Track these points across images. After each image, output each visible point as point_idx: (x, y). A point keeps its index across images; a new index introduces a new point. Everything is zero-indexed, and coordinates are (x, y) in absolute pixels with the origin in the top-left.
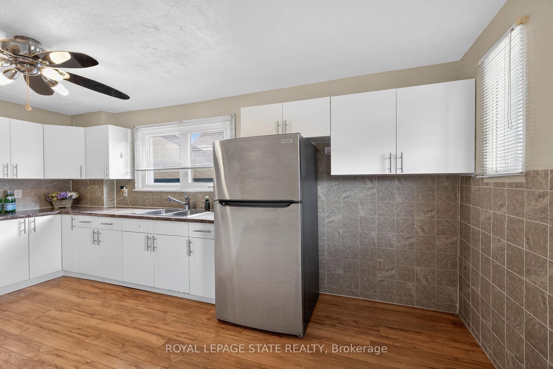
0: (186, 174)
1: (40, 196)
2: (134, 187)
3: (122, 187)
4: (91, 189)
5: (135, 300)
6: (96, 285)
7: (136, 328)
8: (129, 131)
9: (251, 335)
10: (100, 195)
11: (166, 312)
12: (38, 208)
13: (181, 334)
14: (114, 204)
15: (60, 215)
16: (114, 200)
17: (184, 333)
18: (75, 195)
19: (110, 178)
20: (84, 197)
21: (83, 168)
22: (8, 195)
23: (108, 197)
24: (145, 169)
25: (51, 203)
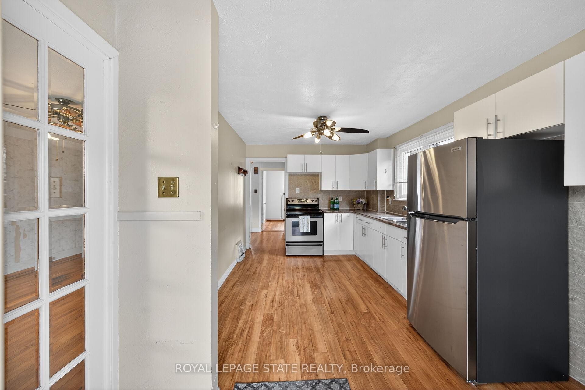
1: (350, 201)
2: (394, 197)
3: (388, 197)
4: (373, 197)
5: (374, 283)
6: (364, 265)
7: (360, 296)
8: (392, 150)
9: (423, 347)
10: (376, 202)
11: (383, 298)
12: (349, 209)
13: (379, 314)
14: (384, 210)
15: (353, 214)
16: (385, 206)
17: (381, 314)
18: (364, 201)
19: (377, 189)
20: (370, 203)
21: (367, 182)
22: (335, 199)
23: (380, 204)
24: (401, 182)
25: (353, 205)
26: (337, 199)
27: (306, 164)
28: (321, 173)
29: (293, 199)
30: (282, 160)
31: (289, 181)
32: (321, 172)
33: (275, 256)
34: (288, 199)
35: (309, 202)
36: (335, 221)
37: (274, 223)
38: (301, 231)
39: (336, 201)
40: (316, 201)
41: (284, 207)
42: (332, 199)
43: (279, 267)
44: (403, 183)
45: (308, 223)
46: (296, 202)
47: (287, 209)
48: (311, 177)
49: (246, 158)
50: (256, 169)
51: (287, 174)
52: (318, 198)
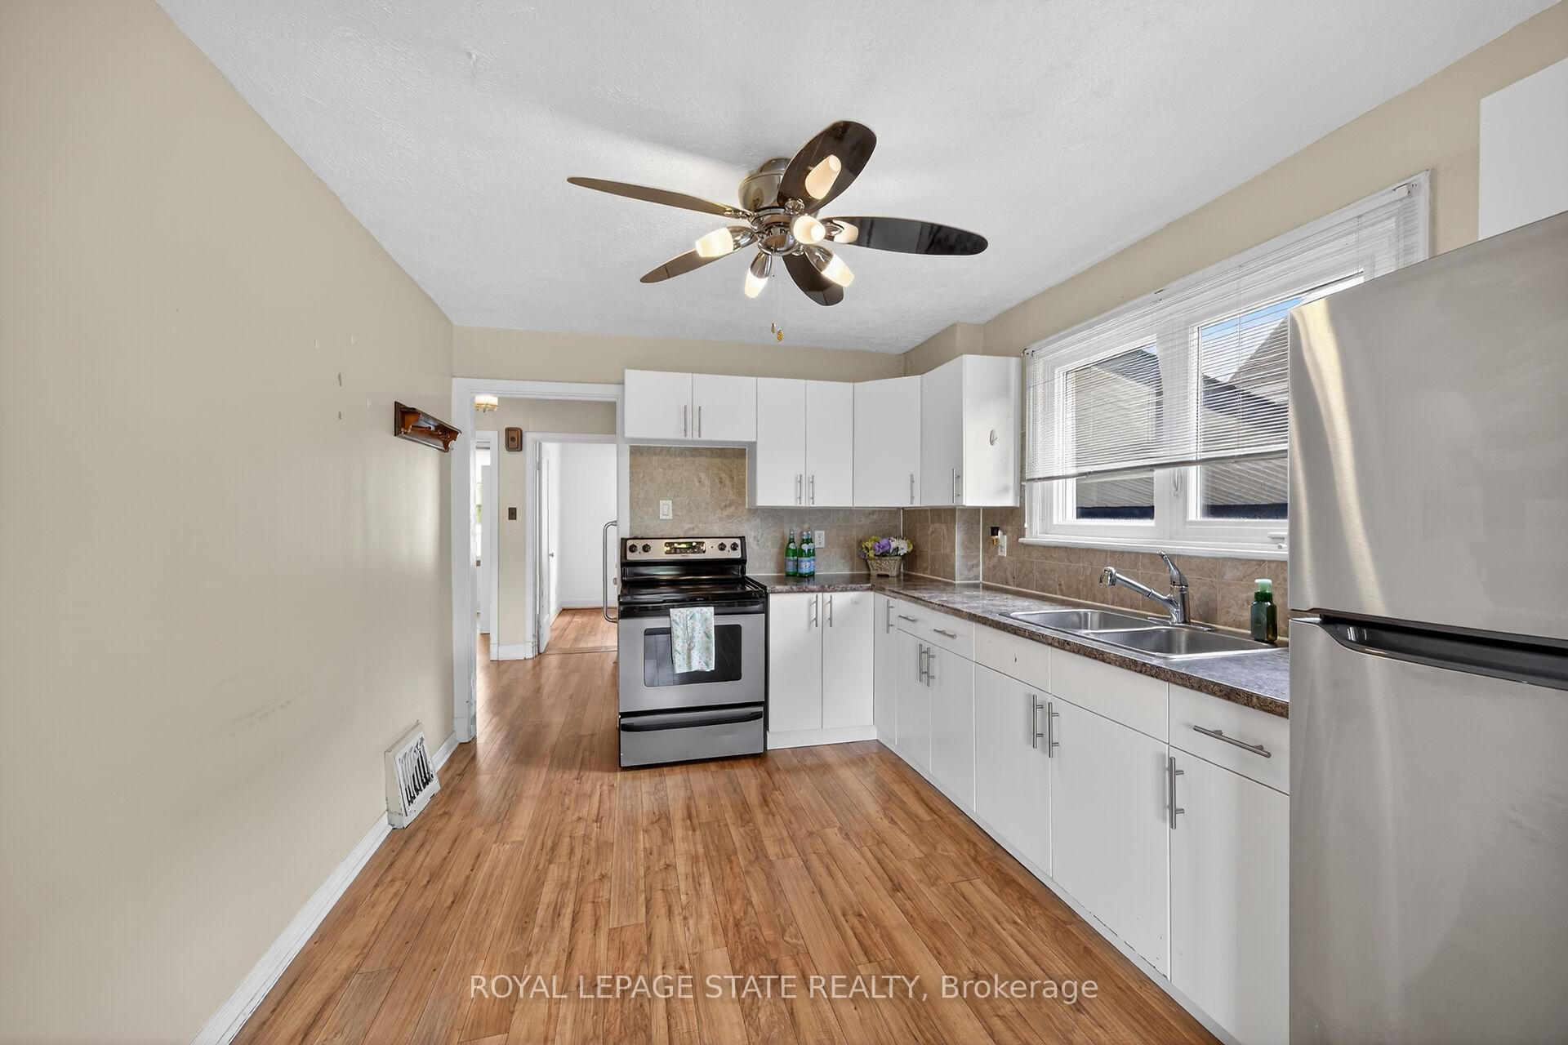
0: (1180, 486)
1: (852, 546)
2: (1021, 532)
3: (994, 531)
4: (933, 532)
6: (925, 793)
8: (1014, 362)
10: (948, 551)
12: (847, 572)
14: (977, 578)
15: (872, 593)
16: (978, 566)
18: (904, 547)
20: (921, 552)
21: (917, 479)
22: (803, 541)
23: (964, 557)
24: (1049, 475)
25: (865, 562)
26: (809, 541)
27: (696, 411)
28: (754, 444)
29: (644, 542)
30: (600, 392)
31: (631, 473)
32: (755, 440)
33: (575, 773)
34: (630, 543)
35: (711, 551)
36: (810, 623)
37: (585, 619)
38: (681, 668)
39: (805, 547)
40: (734, 547)
41: (614, 572)
42: (792, 541)
43: (586, 837)
44: (1055, 482)
45: (708, 636)
46: (659, 551)
47: (623, 581)
48: (717, 461)
49: (455, 380)
50: (512, 434)
51: (626, 449)
52: (742, 539)
